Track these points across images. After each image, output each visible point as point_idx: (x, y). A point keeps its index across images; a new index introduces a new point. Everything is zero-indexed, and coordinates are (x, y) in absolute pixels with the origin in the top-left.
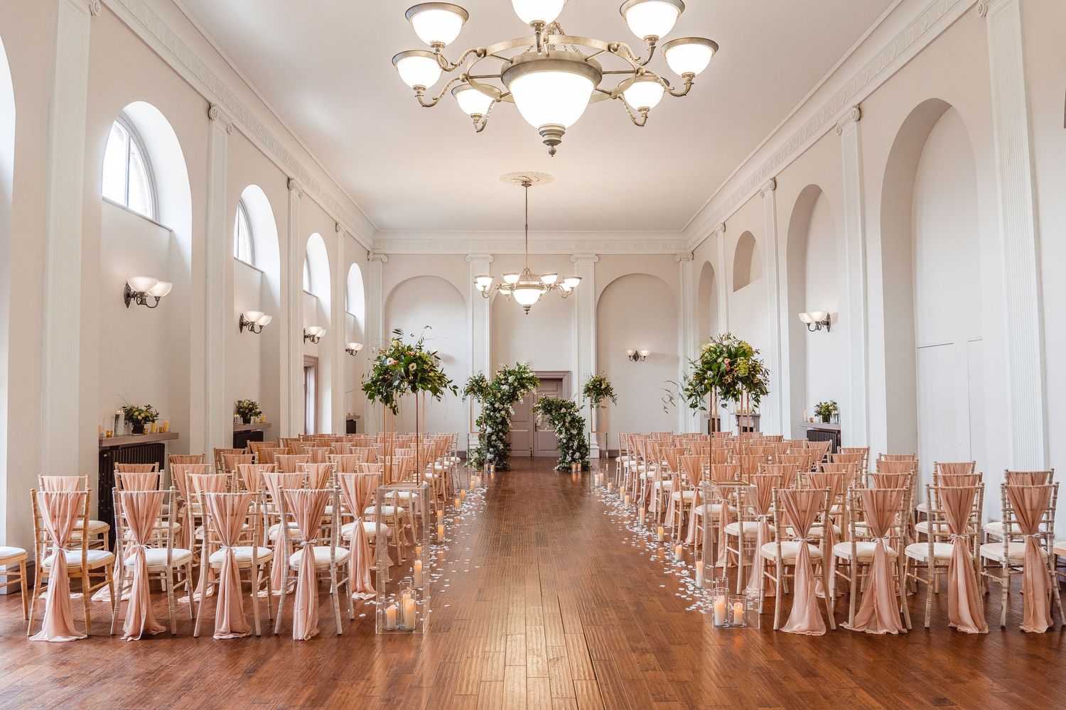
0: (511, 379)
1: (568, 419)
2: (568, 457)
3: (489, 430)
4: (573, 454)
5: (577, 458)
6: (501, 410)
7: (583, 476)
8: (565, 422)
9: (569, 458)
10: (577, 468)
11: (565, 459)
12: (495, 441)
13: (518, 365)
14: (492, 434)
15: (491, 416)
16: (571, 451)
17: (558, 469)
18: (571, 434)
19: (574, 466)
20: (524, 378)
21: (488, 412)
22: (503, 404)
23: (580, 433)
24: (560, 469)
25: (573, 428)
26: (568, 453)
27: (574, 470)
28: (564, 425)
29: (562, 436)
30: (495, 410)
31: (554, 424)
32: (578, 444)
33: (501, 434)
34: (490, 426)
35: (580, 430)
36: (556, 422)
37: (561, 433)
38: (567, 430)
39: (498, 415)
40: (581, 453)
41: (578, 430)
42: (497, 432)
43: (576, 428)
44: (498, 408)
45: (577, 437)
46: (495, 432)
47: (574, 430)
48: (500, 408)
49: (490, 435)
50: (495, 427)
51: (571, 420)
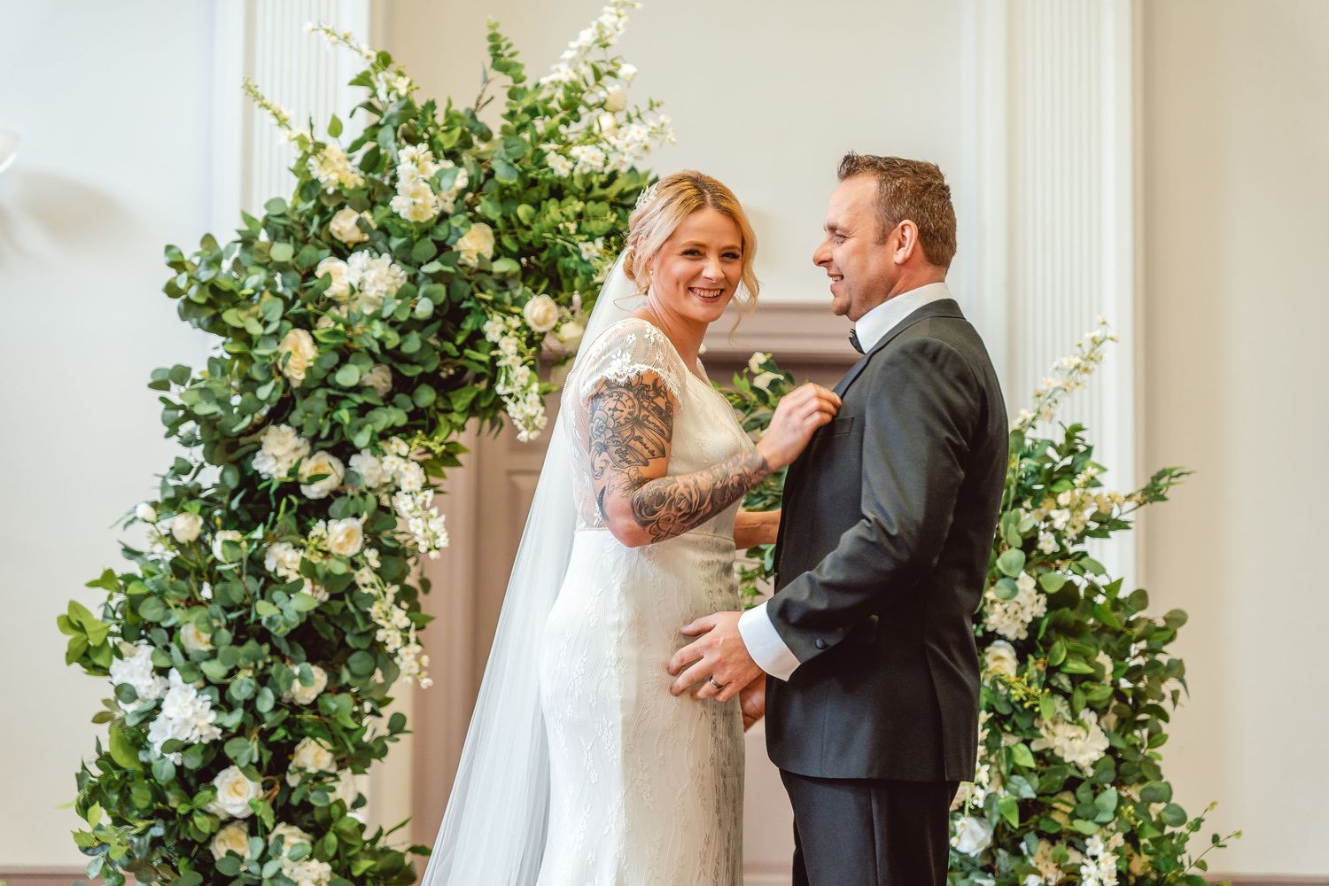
0: (418, 188)
1: (1015, 607)
3: (185, 713)
15: (214, 574)
23: (1126, 764)
25: (1070, 689)
35: (1137, 717)
38: (1006, 722)
41: (1111, 719)
42: (264, 736)
43: (1091, 706)
44: (291, 487)
45: (1110, 796)
46: (242, 731)
47: (1075, 719)
48: (314, 492)
49: (193, 763)
50: (242, 686)
51: (1040, 610)
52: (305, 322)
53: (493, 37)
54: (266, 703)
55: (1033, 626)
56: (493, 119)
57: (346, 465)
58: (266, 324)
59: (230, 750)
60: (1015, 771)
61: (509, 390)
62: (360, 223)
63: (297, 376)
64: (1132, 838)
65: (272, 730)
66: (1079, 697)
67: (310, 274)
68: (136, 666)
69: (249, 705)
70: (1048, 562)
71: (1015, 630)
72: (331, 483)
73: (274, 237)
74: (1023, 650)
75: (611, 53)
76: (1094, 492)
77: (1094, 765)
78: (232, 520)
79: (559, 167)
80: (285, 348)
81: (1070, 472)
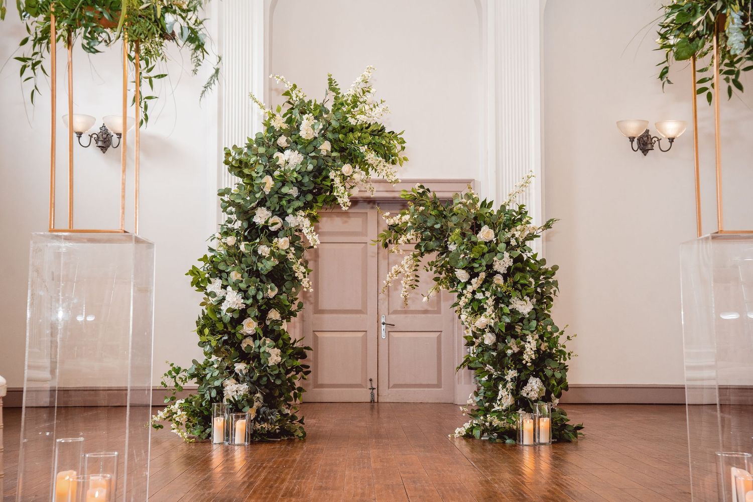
0: (308, 128)
1: (503, 263)
2: (502, 393)
3: (233, 300)
4: (520, 383)
5: (534, 395)
6: (276, 234)
7: (557, 460)
8: (491, 273)
9: (505, 398)
10: (536, 432)
11: (493, 399)
12: (255, 337)
13: (332, 86)
14: (243, 314)
15: (240, 256)
16: (511, 374)
17: (468, 436)
18: (514, 312)
19: (526, 423)
20: (352, 130)
21: (231, 240)
22: (283, 214)
23: (539, 314)
24: (477, 433)
25: (521, 289)
26: (501, 379)
27: (527, 439)
28: (488, 281)
29: (482, 321)
30: (253, 232)
31: (453, 281)
32: (538, 351)
33: (274, 315)
34: (235, 286)
35: (543, 300)
36: (462, 275)
37: (481, 310)
38: (501, 300)
39: (264, 250)
40: (545, 381)
41: (534, 300)
42: (259, 308)
43: (528, 295)
44: (266, 226)
45: (534, 323)
46: (252, 305)
47: (522, 299)
48: (273, 229)
49: (236, 316)
50: (252, 291)
51: (511, 264)
52: (269, 172)
53: (330, 80)
54: (260, 297)
55: (509, 268)
56: (329, 106)
57: (284, 220)
58: (258, 173)
59: (249, 311)
60: (504, 314)
61: (338, 194)
62: (286, 141)
63: (267, 190)
64: (541, 337)
65: (262, 306)
66: (524, 291)
67: (271, 157)
68: (215, 286)
69: (254, 297)
70: (513, 249)
71: (503, 270)
72: (279, 226)
73: (259, 145)
74: (505, 277)
75: (368, 85)
76: (528, 225)
77: (529, 314)
78: (246, 239)
79: (352, 122)
80: (263, 181)
81: (520, 220)
